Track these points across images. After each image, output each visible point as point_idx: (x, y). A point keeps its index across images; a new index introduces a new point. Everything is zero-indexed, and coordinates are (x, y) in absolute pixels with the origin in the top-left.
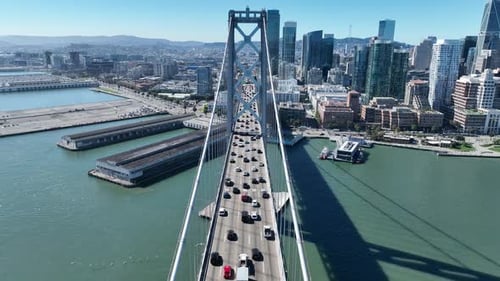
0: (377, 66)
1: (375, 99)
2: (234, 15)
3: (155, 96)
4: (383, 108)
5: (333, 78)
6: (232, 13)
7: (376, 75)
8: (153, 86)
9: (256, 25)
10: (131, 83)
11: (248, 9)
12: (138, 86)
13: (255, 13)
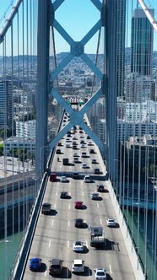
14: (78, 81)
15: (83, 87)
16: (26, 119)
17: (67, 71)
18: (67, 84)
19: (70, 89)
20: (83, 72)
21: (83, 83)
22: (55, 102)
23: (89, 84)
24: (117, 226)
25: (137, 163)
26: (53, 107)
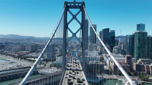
0: (139, 43)
1: (140, 60)
2: (67, 5)
3: (25, 59)
4: (145, 64)
5: (116, 50)
6: (66, 3)
7: (139, 48)
8: (24, 55)
9: (79, 10)
10: (13, 54)
11: (75, 1)
12: (17, 55)
13: (79, 3)
14: (74, 45)
15: (76, 47)
16: (58, 56)
17: (71, 42)
18: (71, 46)
19: (72, 47)
20: (76, 43)
21: (76, 46)
22: (67, 51)
23: (78, 46)
24: (85, 80)
25: (93, 69)
26: (67, 53)
